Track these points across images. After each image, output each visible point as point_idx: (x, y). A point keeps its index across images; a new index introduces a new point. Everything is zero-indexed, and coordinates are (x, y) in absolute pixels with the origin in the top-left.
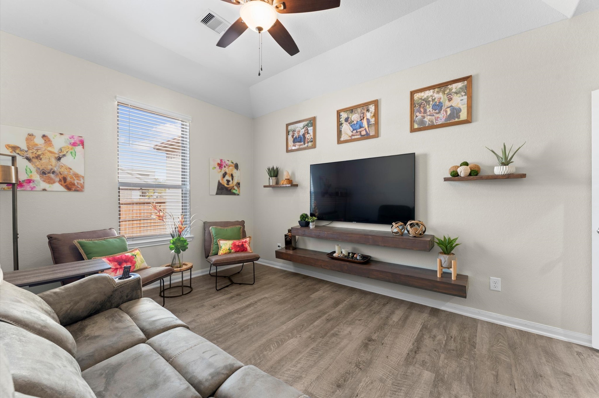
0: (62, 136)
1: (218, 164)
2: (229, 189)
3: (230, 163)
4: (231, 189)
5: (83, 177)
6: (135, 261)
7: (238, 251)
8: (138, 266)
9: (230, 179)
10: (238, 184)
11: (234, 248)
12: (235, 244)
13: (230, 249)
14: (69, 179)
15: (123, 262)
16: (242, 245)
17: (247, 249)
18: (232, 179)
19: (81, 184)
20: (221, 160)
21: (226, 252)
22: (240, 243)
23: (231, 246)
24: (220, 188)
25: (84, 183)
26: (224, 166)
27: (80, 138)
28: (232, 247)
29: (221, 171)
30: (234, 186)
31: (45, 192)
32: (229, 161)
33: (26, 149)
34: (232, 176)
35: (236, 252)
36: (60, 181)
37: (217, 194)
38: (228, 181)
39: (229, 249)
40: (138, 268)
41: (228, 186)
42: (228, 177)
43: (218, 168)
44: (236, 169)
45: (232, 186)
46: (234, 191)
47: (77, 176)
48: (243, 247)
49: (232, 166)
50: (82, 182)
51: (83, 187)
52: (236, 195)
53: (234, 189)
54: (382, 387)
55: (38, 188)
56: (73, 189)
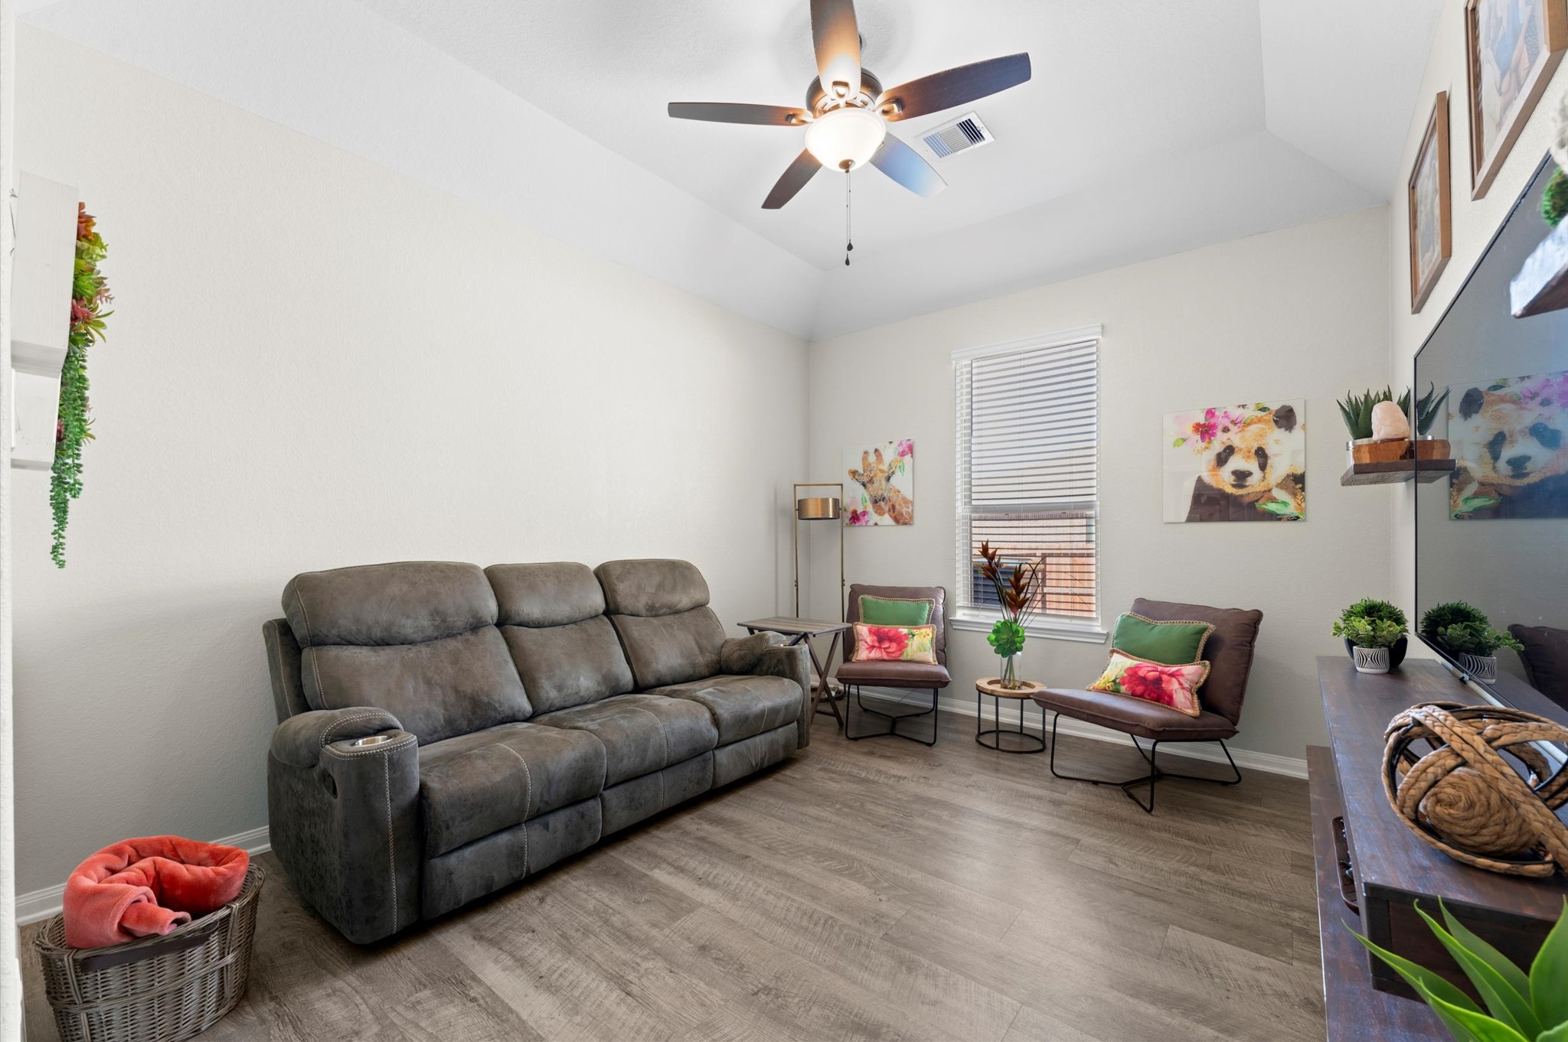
0: (892, 445)
1: (1198, 428)
2: (1247, 500)
3: (1250, 413)
4: (1257, 501)
5: (912, 503)
6: (907, 644)
7: (1142, 696)
8: (910, 654)
9: (1252, 465)
10: (1297, 482)
11: (1130, 682)
12: (1136, 673)
13: (1118, 681)
14: (897, 507)
15: (885, 640)
16: (1158, 681)
17: (1171, 697)
18: (1263, 467)
19: (909, 513)
20: (1210, 413)
21: (1104, 685)
22: (1152, 673)
23: (1123, 672)
24: (1202, 502)
25: (912, 511)
26: (1220, 427)
27: (909, 443)
28: (1123, 678)
29: (1207, 448)
30: (1270, 491)
31: (876, 527)
32: (1244, 406)
33: (862, 472)
34: (1261, 455)
35: (1134, 696)
36: (889, 510)
37: (1190, 519)
38: (1241, 476)
39: (1114, 681)
40: (909, 658)
41: (1240, 492)
42: (1236, 463)
43: (1198, 437)
44: (1280, 427)
45: (1261, 488)
46: (1272, 507)
47: (906, 501)
48: (1156, 686)
49: (1259, 420)
50: (910, 510)
51: (911, 518)
52: (1280, 519)
53: (1274, 500)
54: (687, 1021)
55: (871, 523)
56: (901, 522)
